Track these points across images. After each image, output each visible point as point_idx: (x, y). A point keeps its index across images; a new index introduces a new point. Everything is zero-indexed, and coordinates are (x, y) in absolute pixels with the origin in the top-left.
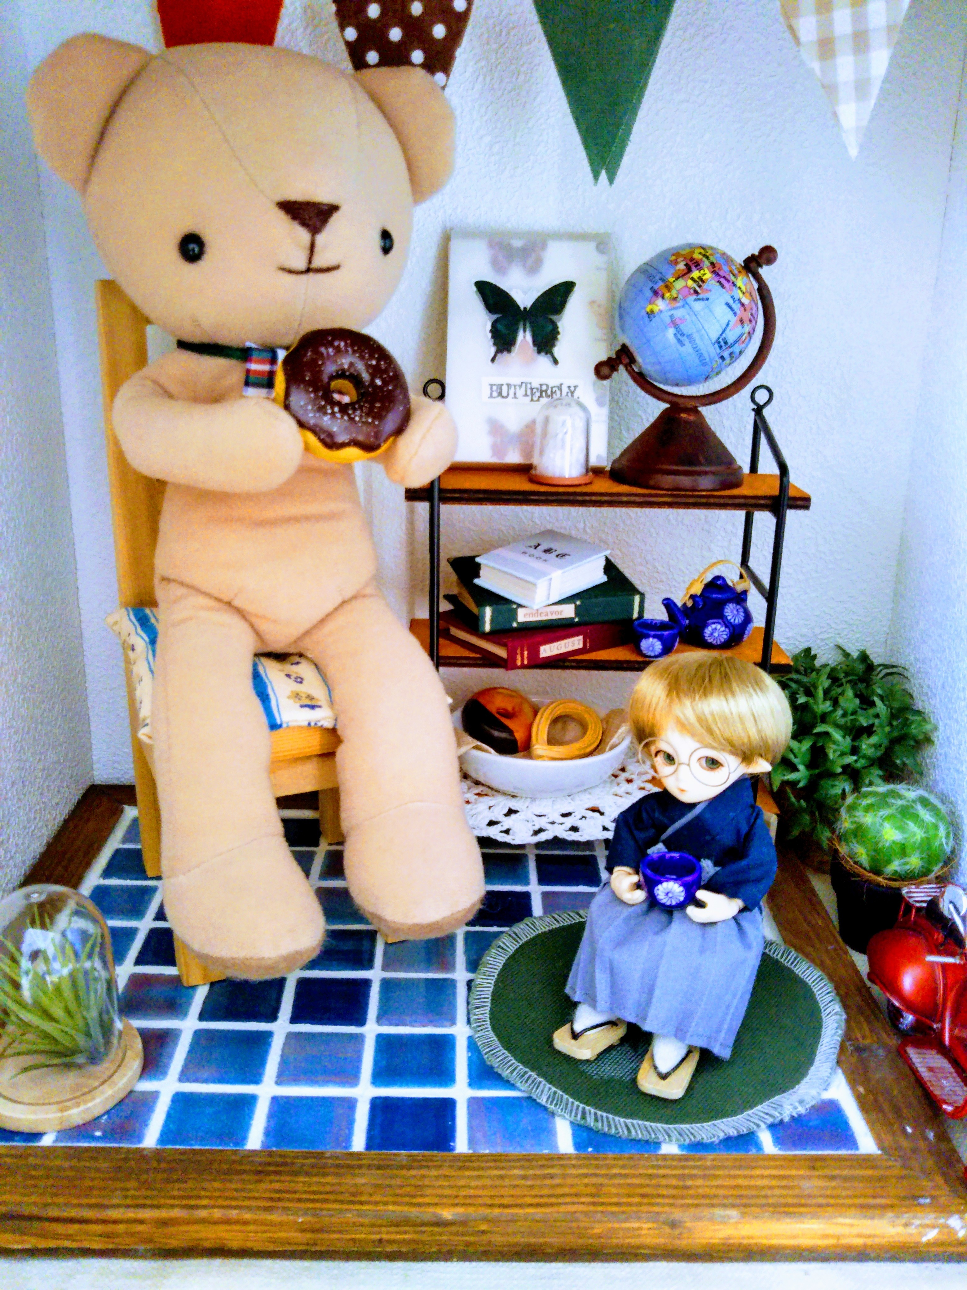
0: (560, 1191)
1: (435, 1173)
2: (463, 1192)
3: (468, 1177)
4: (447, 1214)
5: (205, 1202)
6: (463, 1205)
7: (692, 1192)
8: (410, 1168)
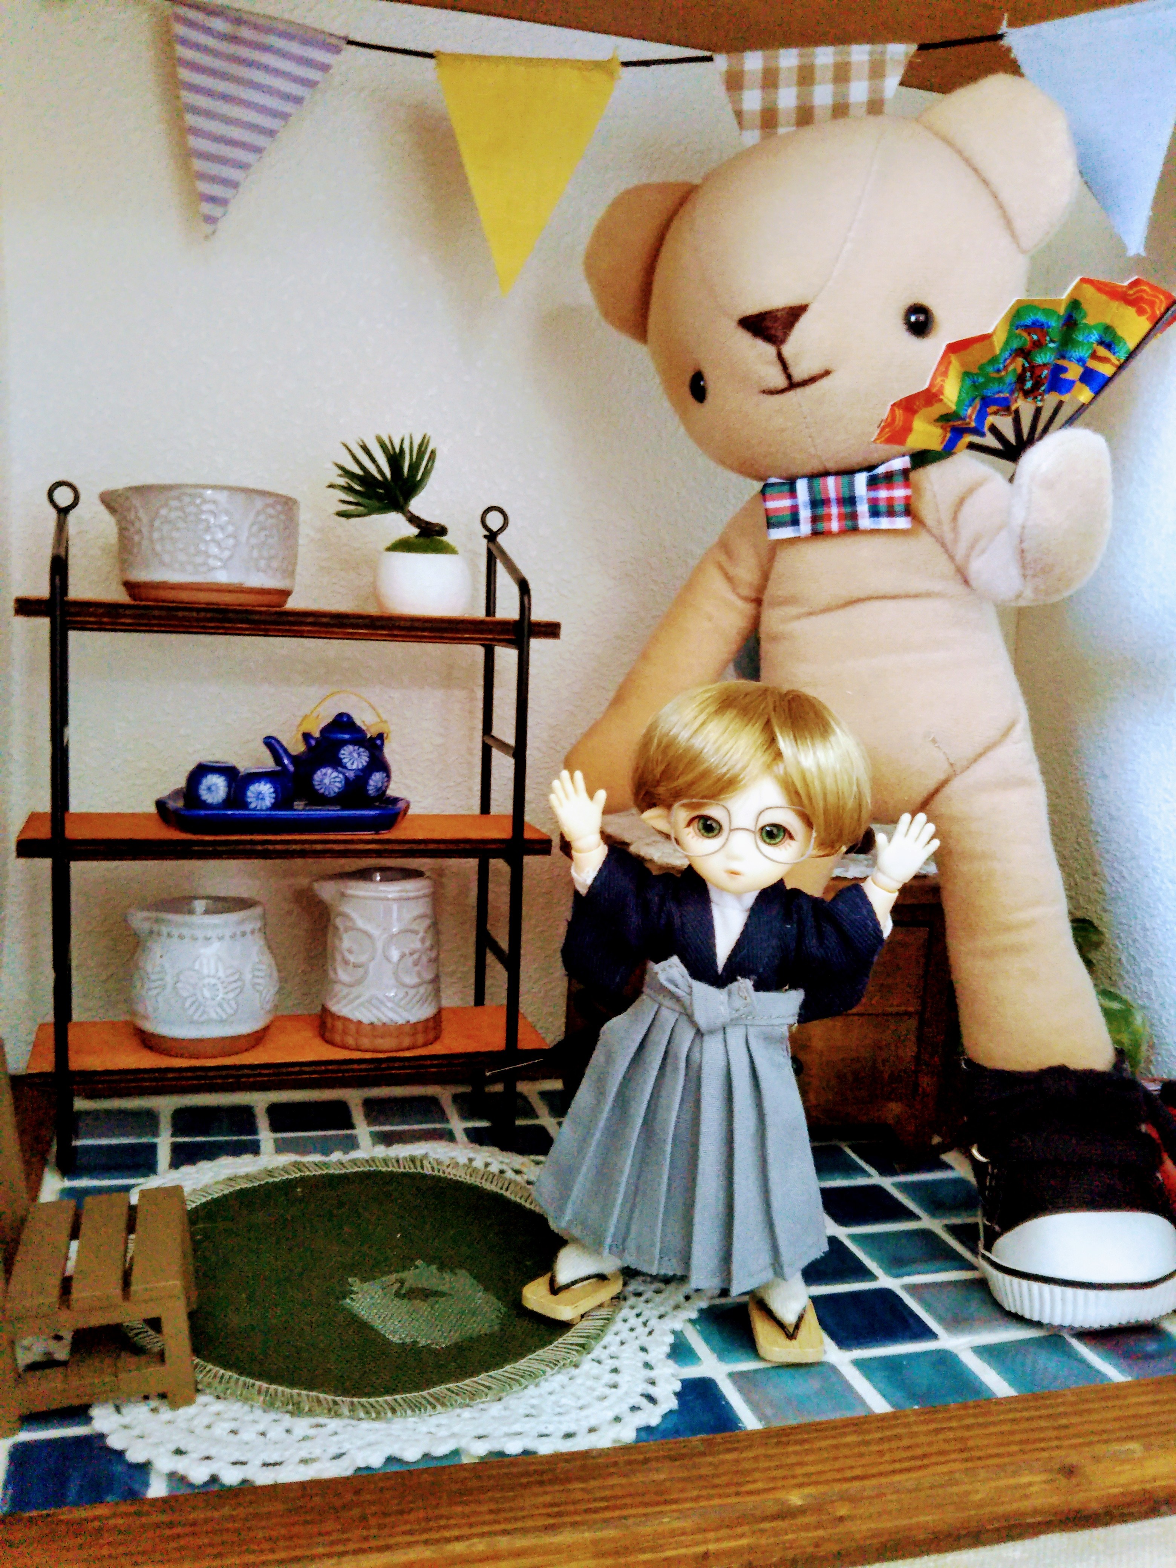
0: (919, 1452)
1: (750, 1454)
2: (799, 1471)
3: (796, 1453)
4: (795, 1499)
5: (456, 1533)
6: (808, 1484)
7: (1071, 1431)
8: (712, 1454)
